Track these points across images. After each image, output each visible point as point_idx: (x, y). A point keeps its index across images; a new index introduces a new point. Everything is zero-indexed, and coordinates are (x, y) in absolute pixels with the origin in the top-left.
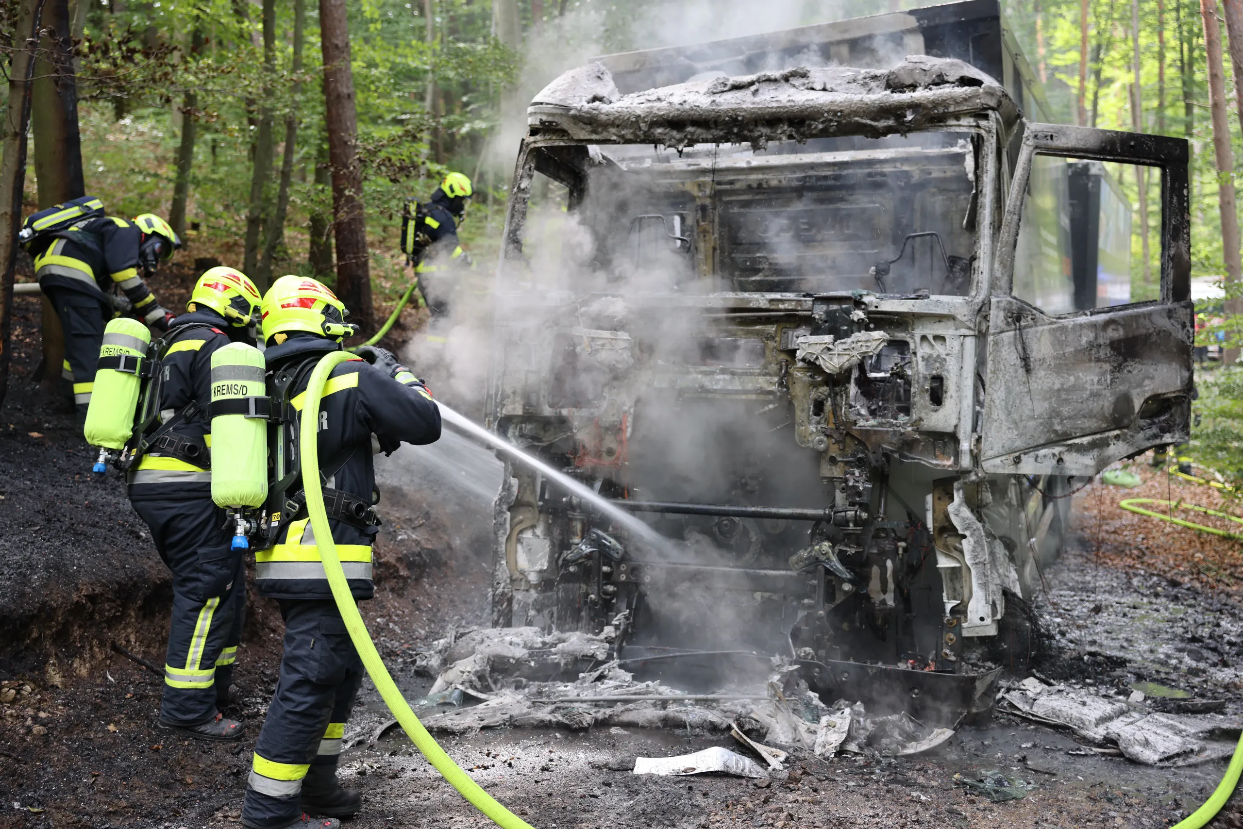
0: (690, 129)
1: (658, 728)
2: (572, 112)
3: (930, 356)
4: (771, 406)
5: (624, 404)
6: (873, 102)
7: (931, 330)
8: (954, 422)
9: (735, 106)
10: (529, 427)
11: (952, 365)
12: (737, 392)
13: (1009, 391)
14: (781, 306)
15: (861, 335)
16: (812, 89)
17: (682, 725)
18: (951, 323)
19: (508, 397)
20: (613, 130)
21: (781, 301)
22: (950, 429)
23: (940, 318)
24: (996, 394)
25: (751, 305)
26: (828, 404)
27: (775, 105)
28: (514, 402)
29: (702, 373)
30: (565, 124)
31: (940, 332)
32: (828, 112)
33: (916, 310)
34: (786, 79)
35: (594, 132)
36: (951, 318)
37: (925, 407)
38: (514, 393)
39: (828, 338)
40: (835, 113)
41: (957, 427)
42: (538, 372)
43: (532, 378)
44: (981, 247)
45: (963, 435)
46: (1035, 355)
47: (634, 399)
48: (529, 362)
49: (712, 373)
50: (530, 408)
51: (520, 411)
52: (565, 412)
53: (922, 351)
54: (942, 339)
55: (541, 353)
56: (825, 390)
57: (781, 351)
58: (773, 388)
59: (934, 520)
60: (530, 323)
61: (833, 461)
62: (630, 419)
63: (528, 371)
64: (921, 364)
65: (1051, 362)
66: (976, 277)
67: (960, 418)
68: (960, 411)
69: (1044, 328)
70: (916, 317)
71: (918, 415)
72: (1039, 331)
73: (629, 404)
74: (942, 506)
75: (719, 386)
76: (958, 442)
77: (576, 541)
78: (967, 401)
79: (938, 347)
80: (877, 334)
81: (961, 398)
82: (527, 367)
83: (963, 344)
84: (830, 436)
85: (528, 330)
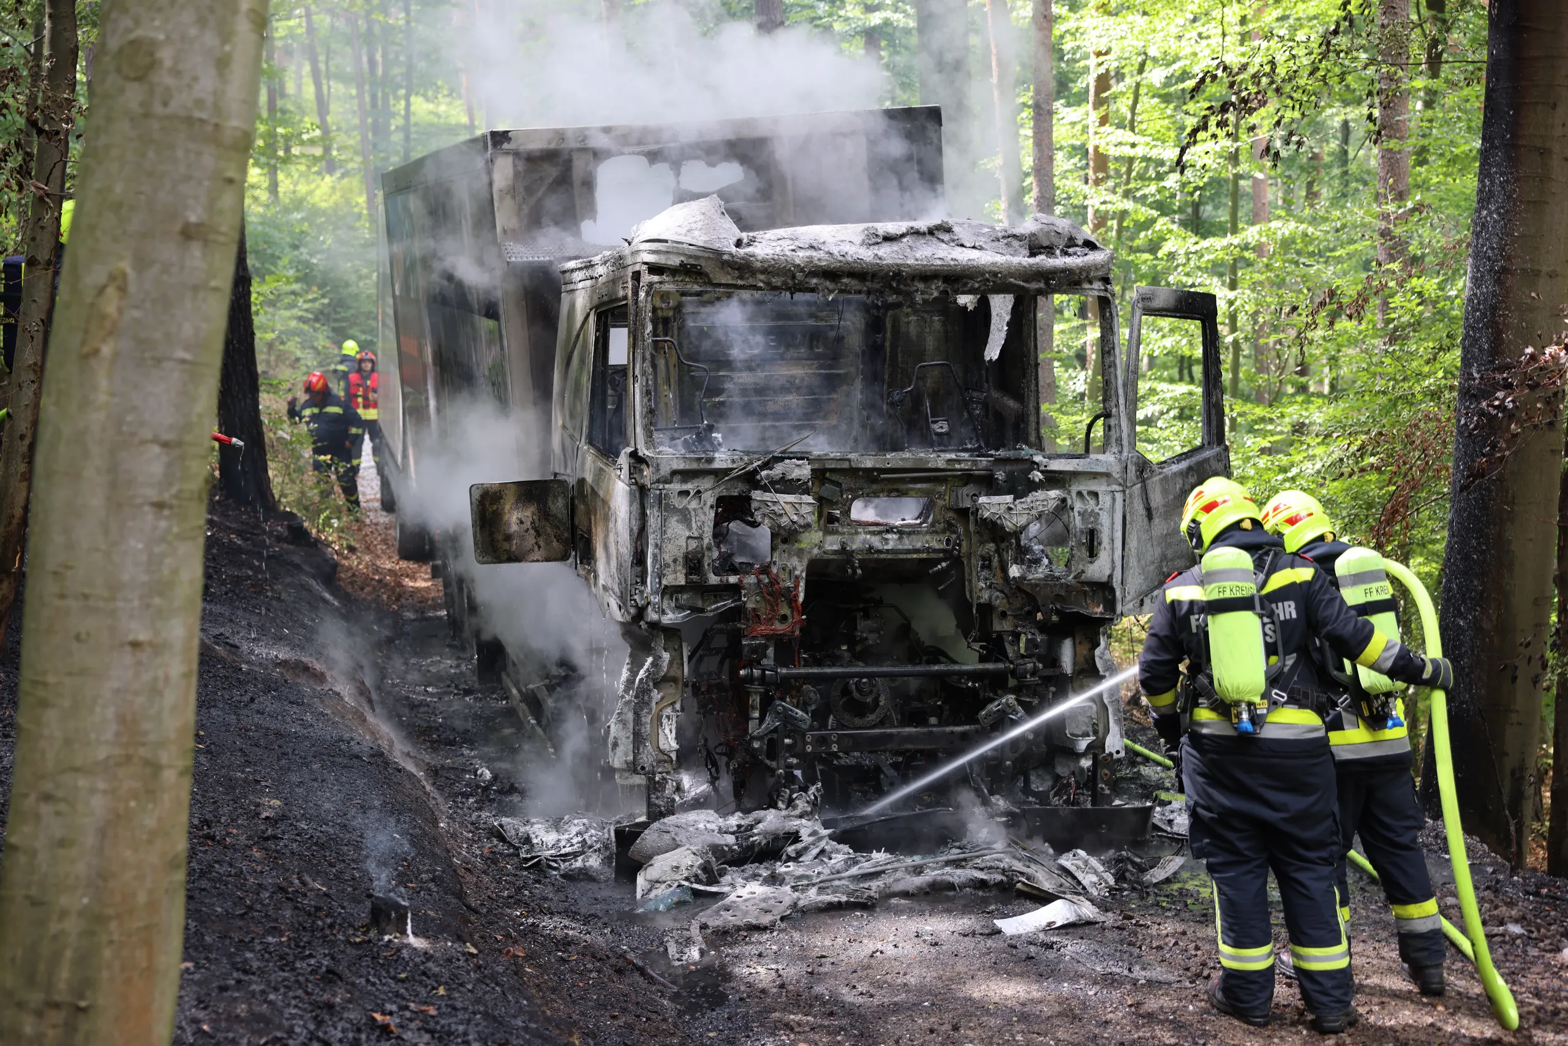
0: (845, 280)
1: (927, 893)
2: (725, 257)
3: (1086, 511)
4: (944, 564)
5: (795, 569)
6: (1031, 266)
7: (1085, 487)
8: (1108, 572)
9: (899, 262)
10: (685, 596)
11: (1105, 519)
12: (908, 551)
13: (1139, 541)
14: (957, 466)
15: (1040, 494)
16: (962, 245)
17: (951, 886)
18: (1104, 479)
19: (667, 566)
20: (762, 277)
21: (959, 461)
22: (1105, 579)
23: (1094, 475)
24: (1132, 543)
25: (930, 466)
26: (996, 560)
27: (939, 262)
28: (675, 572)
29: (871, 533)
30: (708, 267)
31: (1094, 488)
32: (990, 272)
33: (1080, 469)
34: (931, 232)
35: (741, 278)
36: (1107, 475)
37: (1082, 559)
38: (675, 561)
39: (1009, 498)
40: (995, 274)
41: (1111, 576)
42: (700, 538)
43: (693, 544)
44: (1117, 406)
45: (1116, 583)
46: (1153, 505)
47: (805, 562)
48: (690, 528)
49: (880, 533)
50: (694, 577)
51: (682, 581)
52: (733, 579)
53: (1078, 506)
54: (1095, 495)
55: (703, 518)
56: (991, 546)
57: (950, 509)
58: (943, 546)
59: (1075, 664)
60: (688, 486)
61: (1004, 615)
62: (802, 584)
63: (689, 538)
64: (1078, 519)
65: (1162, 510)
66: (1114, 434)
67: (1113, 569)
68: (1113, 561)
69: (1156, 478)
70: (1075, 475)
71: (1076, 568)
72: (1154, 483)
73: (800, 568)
74: (1083, 650)
75: (889, 547)
76: (1112, 591)
77: (756, 714)
78: (1118, 552)
79: (1092, 502)
80: (1054, 493)
81: (1113, 549)
82: (687, 534)
83: (1114, 500)
84: (1002, 591)
85: (687, 493)
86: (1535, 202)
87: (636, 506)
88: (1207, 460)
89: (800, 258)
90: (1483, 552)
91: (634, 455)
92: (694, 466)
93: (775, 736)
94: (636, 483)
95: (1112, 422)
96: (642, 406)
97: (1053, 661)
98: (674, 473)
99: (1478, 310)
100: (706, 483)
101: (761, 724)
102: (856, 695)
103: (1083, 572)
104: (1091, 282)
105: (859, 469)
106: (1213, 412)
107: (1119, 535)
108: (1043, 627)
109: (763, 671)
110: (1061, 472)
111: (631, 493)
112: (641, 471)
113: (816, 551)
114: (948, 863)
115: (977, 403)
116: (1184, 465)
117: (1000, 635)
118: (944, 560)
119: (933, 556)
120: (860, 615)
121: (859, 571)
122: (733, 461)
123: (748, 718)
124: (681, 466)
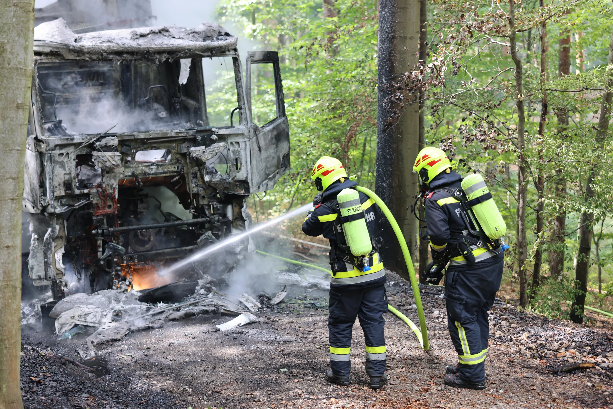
0: (125, 55)
1: (184, 318)
2: (71, 48)
3: (235, 150)
4: (177, 178)
5: (113, 184)
6: (205, 46)
7: (234, 140)
8: (245, 176)
9: (148, 46)
10: (65, 200)
11: (243, 153)
12: (161, 173)
13: (256, 161)
14: (180, 135)
15: (216, 145)
16: (174, 38)
17: (193, 314)
18: (241, 136)
19: (56, 187)
20: (88, 55)
21: (181, 133)
22: (244, 179)
23: (237, 135)
24: (254, 163)
25: (169, 135)
26: (199, 174)
27: (165, 46)
28: (60, 190)
29: (144, 166)
30: (63, 52)
31: (237, 140)
32: (187, 49)
33: (231, 133)
34: (160, 32)
35: (78, 56)
36: (243, 134)
37: (234, 171)
38: (59, 185)
39: (203, 147)
40: (190, 50)
41: (247, 177)
42: (70, 174)
43: (67, 177)
44: (244, 104)
45: (249, 181)
46: (261, 145)
47: (117, 181)
48: (65, 169)
49: (149, 166)
50: (68, 191)
51: (63, 194)
52: (86, 191)
53: (231, 148)
54: (238, 143)
55: (70, 165)
56: (196, 168)
57: (178, 153)
58: (176, 170)
59: (233, 215)
60: (64, 151)
61: (204, 197)
62: (117, 191)
63: (65, 174)
64: (232, 154)
65: (264, 147)
66: (244, 116)
67: (248, 174)
68: (247, 171)
69: (261, 134)
70: (229, 135)
71: (233, 175)
72: (261, 136)
73: (115, 184)
74: (236, 209)
75: (153, 171)
76: (248, 183)
77: (101, 249)
78: (249, 167)
79: (237, 146)
80: (222, 144)
81: (247, 166)
82: (64, 172)
83: (246, 145)
84: (202, 188)
85: (62, 154)
86: (403, 8)
87: (39, 161)
88: (280, 124)
89: (105, 46)
90: (391, 155)
91: (36, 138)
92: (66, 142)
93: (110, 258)
94: (38, 151)
95: (242, 111)
96: (38, 116)
97: (224, 215)
98: (56, 146)
99: (384, 54)
100: (71, 149)
101: (103, 253)
102: (140, 237)
103: (235, 176)
104: (229, 51)
105: (138, 139)
106: (280, 103)
107: (249, 160)
108: (220, 201)
109: (103, 230)
110: (223, 135)
111: (36, 156)
112: (40, 146)
113: (121, 176)
114: (190, 305)
115: (177, 103)
116: (271, 127)
117: (203, 206)
118: (177, 176)
119: (172, 174)
120: (139, 202)
121: (141, 183)
122: (83, 139)
123: (97, 251)
124: (60, 142)
